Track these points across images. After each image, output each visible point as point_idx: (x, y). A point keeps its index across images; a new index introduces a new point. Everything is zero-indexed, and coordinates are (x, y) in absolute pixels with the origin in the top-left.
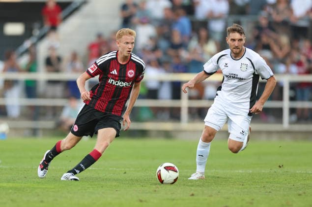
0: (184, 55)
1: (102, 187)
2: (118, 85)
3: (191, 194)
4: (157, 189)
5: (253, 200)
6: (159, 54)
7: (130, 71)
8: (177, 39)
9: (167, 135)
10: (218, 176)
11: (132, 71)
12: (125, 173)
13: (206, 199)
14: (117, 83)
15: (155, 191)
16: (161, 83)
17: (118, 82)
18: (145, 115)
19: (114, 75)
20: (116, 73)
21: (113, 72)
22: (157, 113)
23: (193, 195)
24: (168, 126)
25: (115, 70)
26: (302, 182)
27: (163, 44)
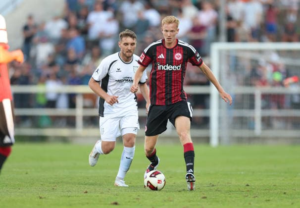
0: (79, 70)
1: (6, 186)
2: (167, 69)
3: (85, 191)
4: (55, 188)
5: (139, 196)
6: (57, 69)
7: (177, 54)
8: (72, 55)
9: (64, 140)
10: (109, 175)
11: (179, 54)
12: (27, 173)
13: (98, 196)
14: (166, 68)
15: (53, 189)
16: (59, 95)
17: (167, 66)
18: (45, 122)
19: (162, 59)
20: (163, 57)
21: (160, 56)
22: (55, 121)
23: (86, 192)
24: (65, 132)
25: (162, 55)
26: (182, 181)
27: (60, 60)
